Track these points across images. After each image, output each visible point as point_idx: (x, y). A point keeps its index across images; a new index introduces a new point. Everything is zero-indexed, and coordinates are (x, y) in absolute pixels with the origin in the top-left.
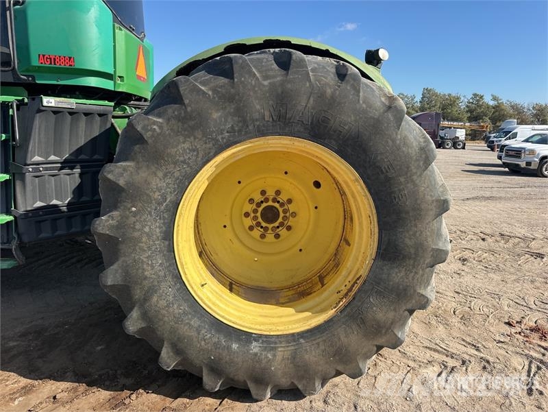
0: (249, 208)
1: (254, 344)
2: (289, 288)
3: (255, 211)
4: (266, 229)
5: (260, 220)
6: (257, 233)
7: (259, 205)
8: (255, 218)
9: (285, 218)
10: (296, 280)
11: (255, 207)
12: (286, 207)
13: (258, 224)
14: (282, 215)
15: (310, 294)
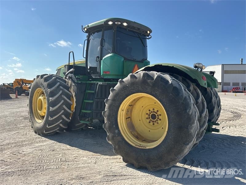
0: (152, 110)
1: (117, 130)
2: (138, 133)
3: (152, 112)
4: (149, 118)
5: (151, 115)
6: (147, 116)
7: (154, 112)
8: (150, 113)
9: (155, 121)
10: (141, 134)
11: (153, 111)
12: (158, 120)
13: (149, 115)
14: (156, 120)
15: (138, 139)
